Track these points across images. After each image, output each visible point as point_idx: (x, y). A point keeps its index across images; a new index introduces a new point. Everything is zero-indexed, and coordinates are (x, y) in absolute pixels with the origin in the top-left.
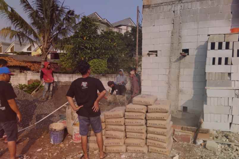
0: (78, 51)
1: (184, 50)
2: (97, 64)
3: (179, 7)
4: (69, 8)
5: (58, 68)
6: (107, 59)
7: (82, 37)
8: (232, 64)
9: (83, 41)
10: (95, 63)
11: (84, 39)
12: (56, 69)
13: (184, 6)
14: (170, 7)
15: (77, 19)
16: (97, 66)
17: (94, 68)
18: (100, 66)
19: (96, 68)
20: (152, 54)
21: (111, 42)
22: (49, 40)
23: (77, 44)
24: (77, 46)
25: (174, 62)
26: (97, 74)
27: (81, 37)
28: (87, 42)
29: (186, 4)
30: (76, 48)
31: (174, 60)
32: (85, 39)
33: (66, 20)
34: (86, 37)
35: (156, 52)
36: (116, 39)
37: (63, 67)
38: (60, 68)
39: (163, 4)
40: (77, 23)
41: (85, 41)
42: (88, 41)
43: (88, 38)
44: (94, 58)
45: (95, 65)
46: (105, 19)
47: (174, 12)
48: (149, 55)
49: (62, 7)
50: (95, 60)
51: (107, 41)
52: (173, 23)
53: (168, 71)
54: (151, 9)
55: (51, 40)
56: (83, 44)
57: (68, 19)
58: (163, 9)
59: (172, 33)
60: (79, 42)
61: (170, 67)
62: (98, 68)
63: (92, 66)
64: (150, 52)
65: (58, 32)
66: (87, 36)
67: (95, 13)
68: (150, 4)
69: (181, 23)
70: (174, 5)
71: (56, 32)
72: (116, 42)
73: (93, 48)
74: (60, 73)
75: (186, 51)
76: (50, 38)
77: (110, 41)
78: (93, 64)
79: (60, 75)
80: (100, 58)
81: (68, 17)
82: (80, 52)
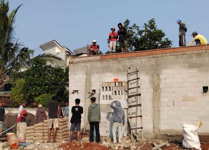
0: (29, 87)
1: (93, 91)
2: (45, 98)
3: (89, 64)
4: (23, 45)
5: (10, 102)
6: (56, 93)
7: (34, 76)
8: (112, 99)
9: (34, 78)
10: (44, 97)
11: (34, 77)
12: (8, 103)
13: (92, 64)
14: (84, 64)
15: (31, 54)
16: (46, 100)
17: (43, 102)
18: (48, 99)
19: (45, 102)
20: (75, 93)
21: (59, 79)
22: (2, 75)
23: (28, 82)
24: (28, 83)
25: (88, 98)
26: (45, 107)
27: (32, 75)
28: (37, 79)
29: (93, 63)
30: (28, 85)
31: (88, 97)
32: (36, 76)
33: (20, 56)
34: (36, 75)
35: (77, 91)
36: (64, 75)
37: (15, 101)
38: (12, 102)
39: (81, 62)
40: (31, 59)
41: (35, 79)
42: (39, 78)
43: (38, 76)
44: (44, 93)
45: (44, 99)
46: (65, 47)
47: (86, 67)
48: (73, 93)
49: (16, 44)
50: (44, 95)
51: (56, 77)
52: (86, 74)
53: (84, 103)
54: (74, 64)
55: (4, 75)
56: (34, 81)
57: (21, 55)
58: (81, 65)
59: (86, 80)
60: (30, 80)
61: (85, 101)
62: (46, 102)
63: (41, 100)
64: (74, 91)
65: (11, 67)
66: (38, 74)
67: (53, 40)
68: (73, 61)
69: (90, 74)
70: (86, 63)
71: (9, 67)
72: (65, 78)
73: (43, 84)
74: (12, 107)
75: (94, 91)
76: (3, 73)
77: (59, 77)
78: (42, 98)
79: (12, 109)
80: (49, 93)
81: (22, 53)
82: (30, 88)
